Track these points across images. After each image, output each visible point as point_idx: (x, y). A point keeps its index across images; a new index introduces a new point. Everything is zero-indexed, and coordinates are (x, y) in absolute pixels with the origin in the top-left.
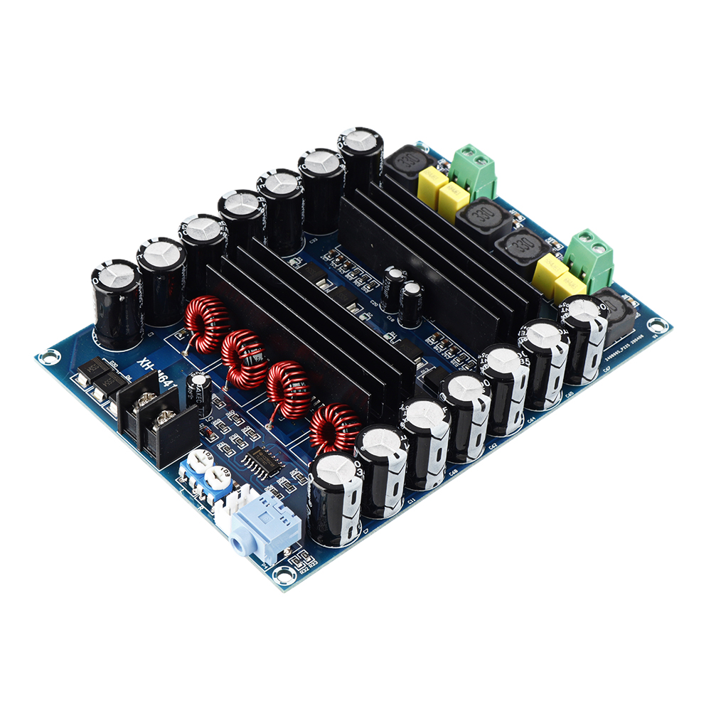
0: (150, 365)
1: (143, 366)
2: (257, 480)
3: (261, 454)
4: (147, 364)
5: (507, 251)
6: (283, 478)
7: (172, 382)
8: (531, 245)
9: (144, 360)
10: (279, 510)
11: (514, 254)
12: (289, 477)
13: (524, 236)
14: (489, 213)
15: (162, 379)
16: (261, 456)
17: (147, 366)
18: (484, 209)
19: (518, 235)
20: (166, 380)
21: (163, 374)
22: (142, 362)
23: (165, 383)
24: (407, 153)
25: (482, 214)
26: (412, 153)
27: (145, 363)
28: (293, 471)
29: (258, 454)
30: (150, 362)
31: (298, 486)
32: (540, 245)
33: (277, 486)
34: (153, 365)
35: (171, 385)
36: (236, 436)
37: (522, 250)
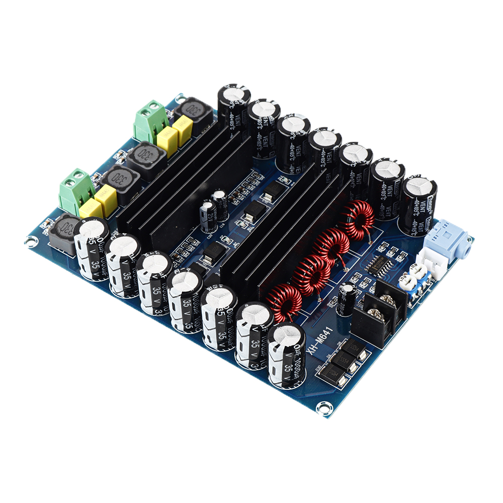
0: (312, 347)
2: (394, 267)
3: (375, 266)
4: (312, 349)
5: (154, 162)
6: (387, 255)
7: (324, 331)
11: (157, 158)
12: (385, 252)
14: (116, 177)
15: (324, 337)
16: (377, 266)
17: (314, 349)
19: (136, 158)
20: (324, 334)
21: (318, 338)
22: (310, 352)
23: (326, 335)
24: (59, 231)
25: (119, 179)
26: (58, 229)
28: (379, 251)
29: (376, 268)
30: (310, 348)
31: (390, 246)
34: (312, 345)
35: (327, 330)
36: (361, 285)
37: (151, 155)
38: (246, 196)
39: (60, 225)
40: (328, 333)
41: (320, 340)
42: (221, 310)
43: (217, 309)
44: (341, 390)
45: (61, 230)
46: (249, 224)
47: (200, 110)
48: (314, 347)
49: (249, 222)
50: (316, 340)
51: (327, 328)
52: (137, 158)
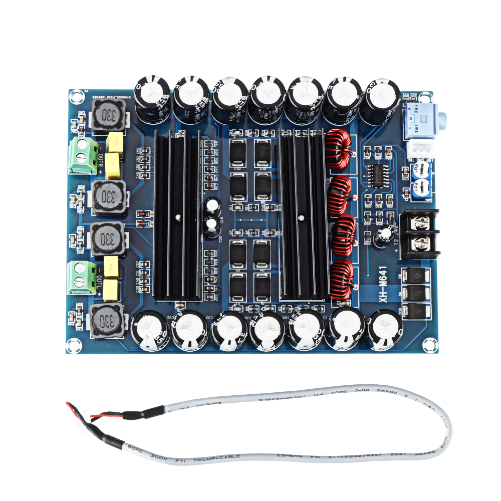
0: (381, 295)
1: (386, 296)
2: (390, 168)
4: (383, 296)
5: (123, 200)
6: (376, 159)
7: (380, 272)
8: (104, 193)
9: (382, 300)
10: (413, 119)
12: (372, 157)
13: (101, 203)
14: (103, 238)
15: (384, 278)
16: (379, 178)
17: (385, 295)
18: (103, 243)
20: (382, 276)
21: (380, 282)
22: (384, 300)
23: (384, 274)
24: (101, 329)
25: (108, 240)
26: (99, 327)
27: (383, 298)
28: (367, 159)
29: (379, 181)
30: (380, 296)
31: (373, 147)
32: (99, 189)
33: (383, 156)
34: (380, 293)
35: (382, 270)
36: (377, 206)
37: (113, 193)
38: (217, 174)
39: (97, 322)
40: (384, 272)
41: (383, 284)
42: (317, 337)
43: (313, 338)
44: (431, 320)
45: (102, 327)
46: (243, 203)
47: (114, 111)
48: (383, 293)
49: (241, 202)
50: (380, 285)
51: (380, 268)
52: (104, 205)
